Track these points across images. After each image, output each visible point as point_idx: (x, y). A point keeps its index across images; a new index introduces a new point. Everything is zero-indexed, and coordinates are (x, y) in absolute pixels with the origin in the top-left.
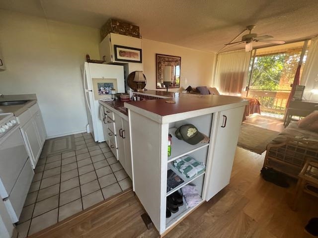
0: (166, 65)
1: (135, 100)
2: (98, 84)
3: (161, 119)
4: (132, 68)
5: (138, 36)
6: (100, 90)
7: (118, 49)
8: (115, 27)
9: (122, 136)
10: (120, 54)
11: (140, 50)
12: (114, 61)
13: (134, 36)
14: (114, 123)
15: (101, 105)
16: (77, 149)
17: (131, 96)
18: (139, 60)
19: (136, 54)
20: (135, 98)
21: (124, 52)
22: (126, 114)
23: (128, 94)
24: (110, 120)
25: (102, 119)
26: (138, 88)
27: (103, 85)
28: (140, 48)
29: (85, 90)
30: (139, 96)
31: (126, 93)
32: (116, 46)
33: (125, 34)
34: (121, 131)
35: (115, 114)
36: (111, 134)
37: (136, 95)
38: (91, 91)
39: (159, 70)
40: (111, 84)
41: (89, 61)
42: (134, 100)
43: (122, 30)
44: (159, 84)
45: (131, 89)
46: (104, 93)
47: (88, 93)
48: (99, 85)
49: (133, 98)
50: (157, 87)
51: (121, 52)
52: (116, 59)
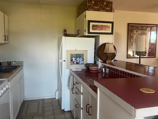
0: (139, 34)
1: (104, 71)
2: (71, 54)
3: (135, 112)
4: (103, 39)
5: (111, 10)
6: (72, 60)
7: (91, 24)
8: (91, 5)
9: (89, 112)
10: (92, 28)
11: (112, 23)
12: (87, 34)
13: (107, 11)
14: (82, 96)
15: (71, 74)
16: (46, 115)
17: (99, 67)
18: (110, 32)
19: (108, 27)
20: (104, 69)
21: (96, 26)
22: (96, 91)
23: (97, 66)
24: (78, 91)
25: (71, 88)
26: (107, 59)
27: (75, 55)
28: (112, 21)
29: (60, 60)
30: (108, 68)
31: (95, 64)
32: (89, 22)
33: (98, 10)
34: (88, 106)
35: (83, 87)
36: (77, 106)
37: (105, 67)
38: (65, 61)
39: (130, 39)
40: (82, 54)
41: (66, 35)
42: (102, 71)
43: (96, 7)
44: (130, 53)
45: (100, 60)
46: (75, 63)
47: (61, 63)
48: (72, 56)
49: (101, 69)
50: (128, 57)
51: (93, 26)
52: (89, 32)
